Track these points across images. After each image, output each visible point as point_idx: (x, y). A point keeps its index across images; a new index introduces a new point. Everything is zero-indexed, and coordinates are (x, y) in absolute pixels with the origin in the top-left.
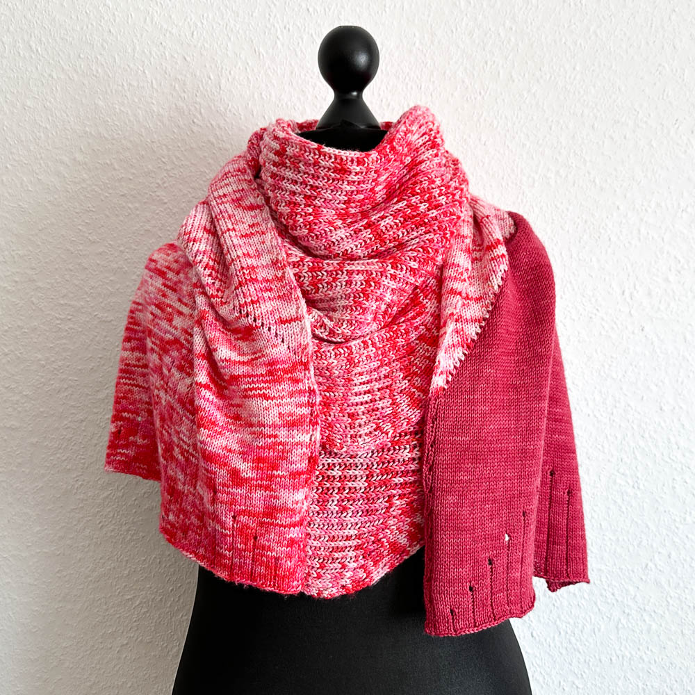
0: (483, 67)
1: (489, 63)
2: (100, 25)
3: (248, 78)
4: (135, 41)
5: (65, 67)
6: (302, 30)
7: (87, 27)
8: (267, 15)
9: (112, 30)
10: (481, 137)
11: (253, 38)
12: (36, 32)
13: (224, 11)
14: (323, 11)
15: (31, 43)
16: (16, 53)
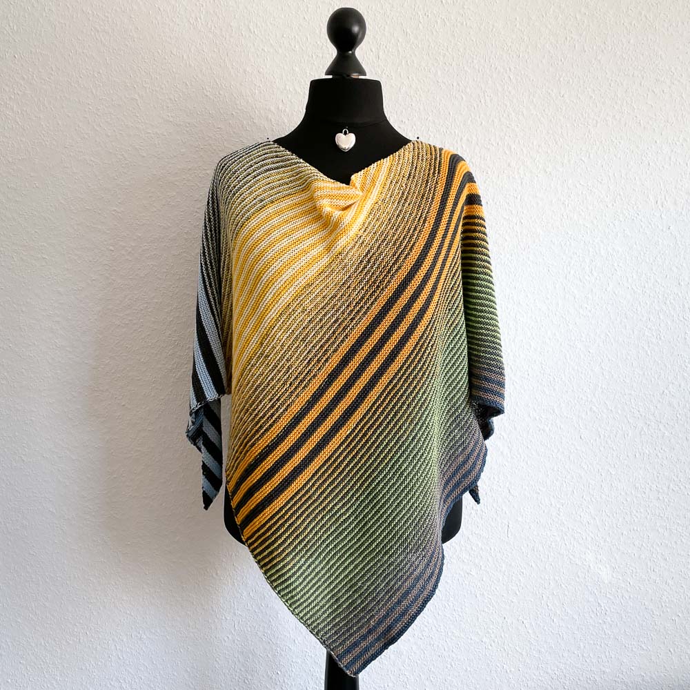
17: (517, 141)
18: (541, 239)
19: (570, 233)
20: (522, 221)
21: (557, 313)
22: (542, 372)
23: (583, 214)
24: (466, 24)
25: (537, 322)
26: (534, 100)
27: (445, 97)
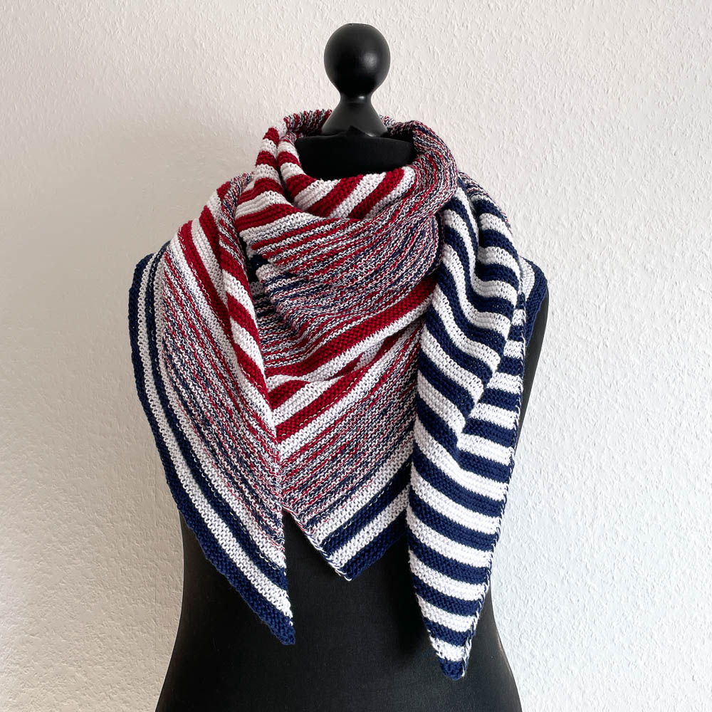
0: (679, 71)
1: (686, 66)
2: (269, 21)
3: (420, 78)
4: (303, 38)
5: (229, 63)
6: (482, 28)
7: (254, 22)
8: (444, 12)
9: (279, 25)
10: (671, 147)
11: (428, 35)
12: (201, 27)
13: (398, 6)
14: (505, 7)
15: (195, 37)
16: (179, 48)
17: (600, 221)
18: (637, 372)
19: (682, 364)
20: (608, 344)
21: (660, 486)
22: (635, 575)
23: (702, 336)
24: (526, 41)
25: (627, 497)
26: (629, 160)
27: (492, 151)
